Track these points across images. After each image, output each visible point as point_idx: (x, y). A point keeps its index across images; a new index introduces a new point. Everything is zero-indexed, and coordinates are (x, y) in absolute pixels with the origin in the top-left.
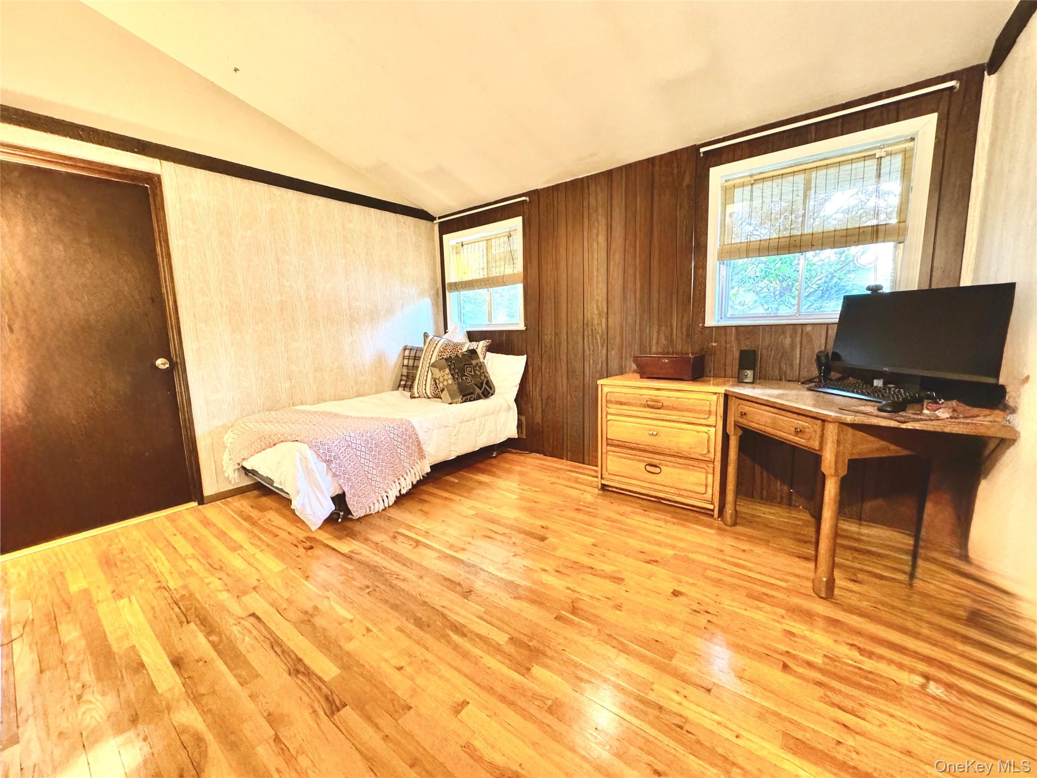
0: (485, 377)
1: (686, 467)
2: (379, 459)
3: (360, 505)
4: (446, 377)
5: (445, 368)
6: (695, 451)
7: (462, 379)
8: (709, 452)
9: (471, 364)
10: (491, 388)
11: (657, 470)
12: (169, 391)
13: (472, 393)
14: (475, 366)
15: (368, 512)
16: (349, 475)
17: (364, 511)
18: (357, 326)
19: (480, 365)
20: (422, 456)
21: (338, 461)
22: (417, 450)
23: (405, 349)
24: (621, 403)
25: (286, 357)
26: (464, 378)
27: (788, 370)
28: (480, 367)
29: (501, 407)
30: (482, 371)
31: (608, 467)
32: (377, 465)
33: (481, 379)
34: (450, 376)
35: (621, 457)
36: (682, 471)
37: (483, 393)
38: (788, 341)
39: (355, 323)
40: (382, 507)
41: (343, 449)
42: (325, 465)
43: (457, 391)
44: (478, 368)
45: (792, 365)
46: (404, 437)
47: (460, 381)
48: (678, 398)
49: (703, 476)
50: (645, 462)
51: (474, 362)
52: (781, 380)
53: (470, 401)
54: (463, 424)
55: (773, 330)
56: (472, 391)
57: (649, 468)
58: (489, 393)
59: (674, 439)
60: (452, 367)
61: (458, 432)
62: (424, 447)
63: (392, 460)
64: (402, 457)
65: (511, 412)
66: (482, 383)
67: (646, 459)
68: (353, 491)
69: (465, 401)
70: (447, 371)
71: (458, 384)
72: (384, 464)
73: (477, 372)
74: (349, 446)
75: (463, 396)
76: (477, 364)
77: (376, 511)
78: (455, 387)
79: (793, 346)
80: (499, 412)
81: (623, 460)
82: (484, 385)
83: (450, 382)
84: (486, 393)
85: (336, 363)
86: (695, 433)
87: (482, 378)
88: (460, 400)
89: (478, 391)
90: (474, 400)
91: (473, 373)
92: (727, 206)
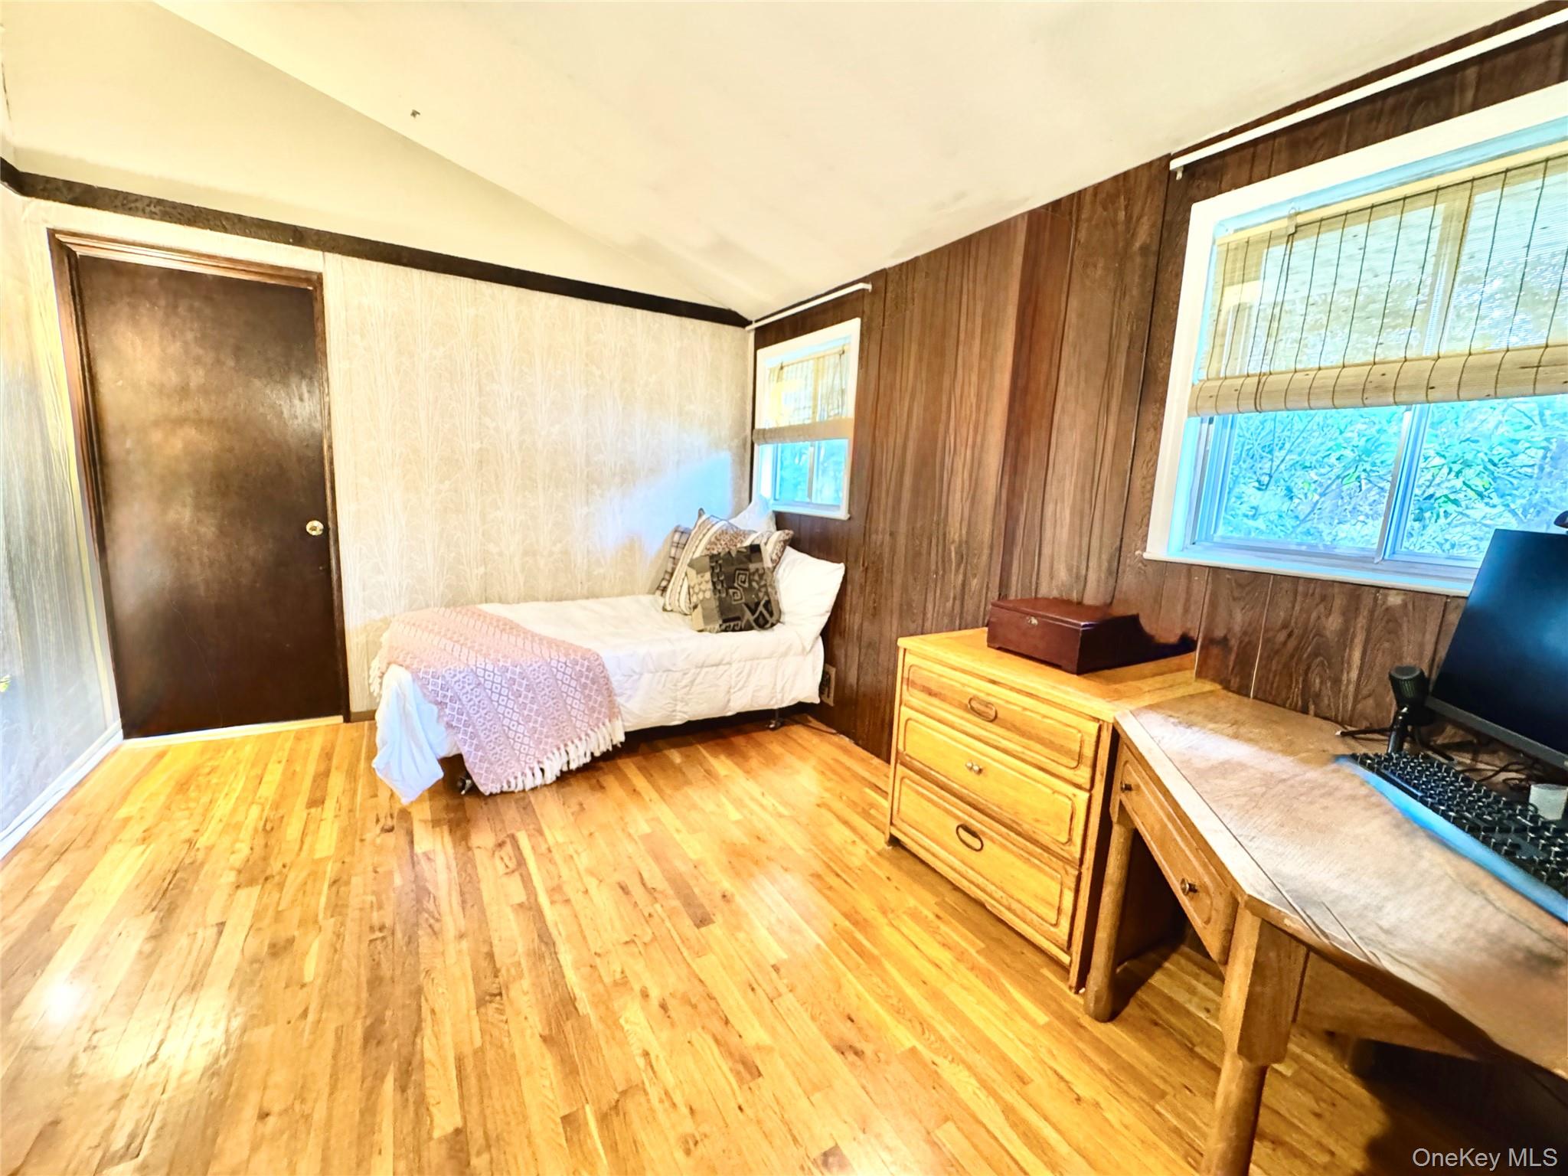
0: (767, 593)
1: (1027, 858)
2: (531, 710)
3: (492, 776)
4: (703, 587)
5: (705, 571)
6: (1046, 828)
7: (727, 593)
8: (1070, 840)
9: (747, 570)
10: (771, 614)
11: (977, 844)
12: (322, 565)
13: (738, 619)
14: (754, 574)
15: (505, 789)
16: (474, 727)
17: (499, 786)
18: (598, 492)
19: (761, 572)
20: (613, 712)
21: (457, 706)
22: (605, 703)
23: (676, 531)
24: (930, 693)
25: (481, 531)
26: (731, 591)
27: (1327, 692)
28: (761, 576)
29: (789, 648)
30: (763, 583)
31: (903, 808)
32: (528, 719)
33: (757, 595)
34: (710, 586)
35: (923, 796)
36: (1019, 863)
37: (756, 621)
38: (1333, 623)
39: (595, 487)
40: (529, 785)
41: (468, 688)
42: (435, 708)
43: (716, 612)
44: (756, 578)
45: (1337, 681)
46: (583, 680)
47: (724, 595)
48: (1025, 709)
49: (1055, 888)
50: (957, 818)
51: (752, 567)
52: (1305, 711)
53: (734, 630)
54: (705, 670)
55: (1301, 589)
56: (737, 614)
57: (963, 833)
58: (767, 622)
59: (1011, 793)
60: (717, 571)
61: (692, 682)
62: (620, 700)
63: (556, 714)
64: (574, 713)
65: (810, 657)
66: (757, 604)
67: (960, 814)
68: (480, 753)
69: (725, 630)
70: (708, 576)
71: (720, 600)
72: (540, 719)
73: (754, 584)
74: (479, 684)
75: (725, 621)
76: (757, 570)
77: (520, 787)
78: (714, 604)
79: (1345, 637)
80: (785, 654)
81: (925, 803)
82: (761, 608)
83: (708, 594)
84: (761, 620)
85: (559, 545)
86: (1049, 791)
87: (761, 595)
88: (717, 627)
89: (748, 616)
90: (741, 630)
91: (746, 585)
92: (1227, 289)
